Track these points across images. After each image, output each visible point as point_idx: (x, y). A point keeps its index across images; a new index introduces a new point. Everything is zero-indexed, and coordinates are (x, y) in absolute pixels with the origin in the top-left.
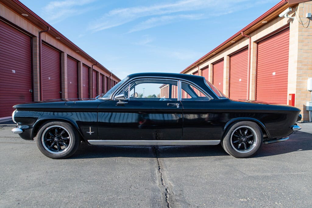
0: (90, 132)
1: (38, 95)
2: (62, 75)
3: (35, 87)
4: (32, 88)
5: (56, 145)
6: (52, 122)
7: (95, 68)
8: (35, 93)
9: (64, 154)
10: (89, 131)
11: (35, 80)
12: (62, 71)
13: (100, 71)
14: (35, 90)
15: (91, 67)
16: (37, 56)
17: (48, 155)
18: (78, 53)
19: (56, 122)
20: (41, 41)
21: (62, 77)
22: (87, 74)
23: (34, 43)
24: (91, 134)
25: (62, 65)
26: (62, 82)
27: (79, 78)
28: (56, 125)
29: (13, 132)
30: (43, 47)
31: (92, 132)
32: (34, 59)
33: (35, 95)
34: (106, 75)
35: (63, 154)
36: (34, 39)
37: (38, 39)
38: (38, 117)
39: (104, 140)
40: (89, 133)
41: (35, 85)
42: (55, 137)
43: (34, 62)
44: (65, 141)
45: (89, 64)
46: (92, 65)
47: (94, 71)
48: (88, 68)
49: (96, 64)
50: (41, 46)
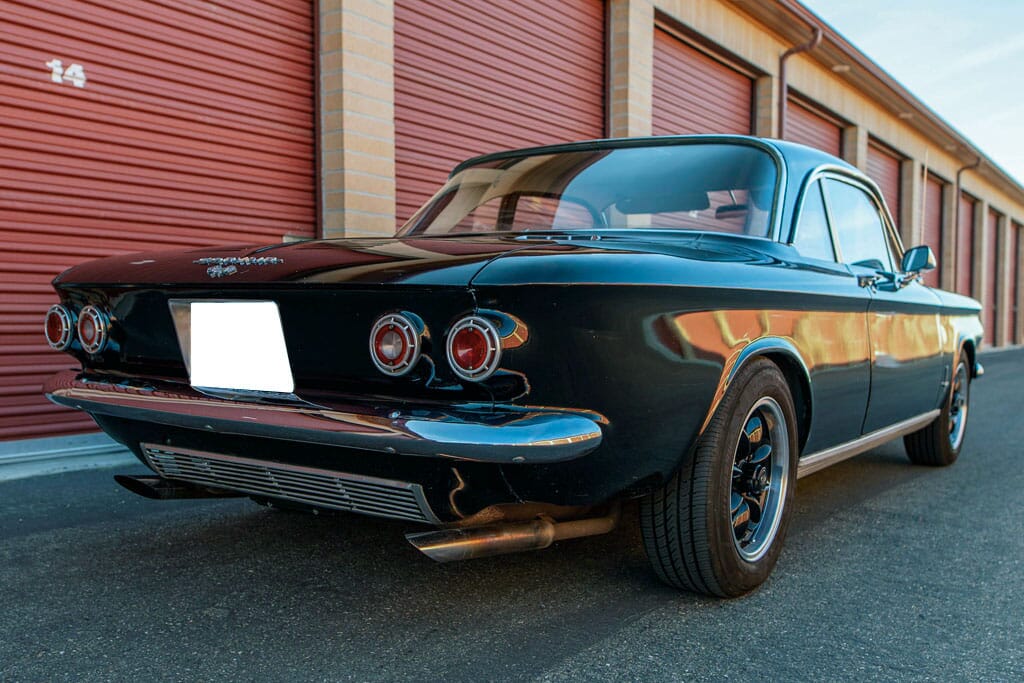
7: (970, 183)
13: (990, 197)
20: (785, 95)
22: (935, 211)
30: (792, 115)
36: (761, 84)
45: (946, 168)
46: (959, 167)
47: (963, 197)
48: (940, 184)
49: (977, 165)
50: (785, 112)
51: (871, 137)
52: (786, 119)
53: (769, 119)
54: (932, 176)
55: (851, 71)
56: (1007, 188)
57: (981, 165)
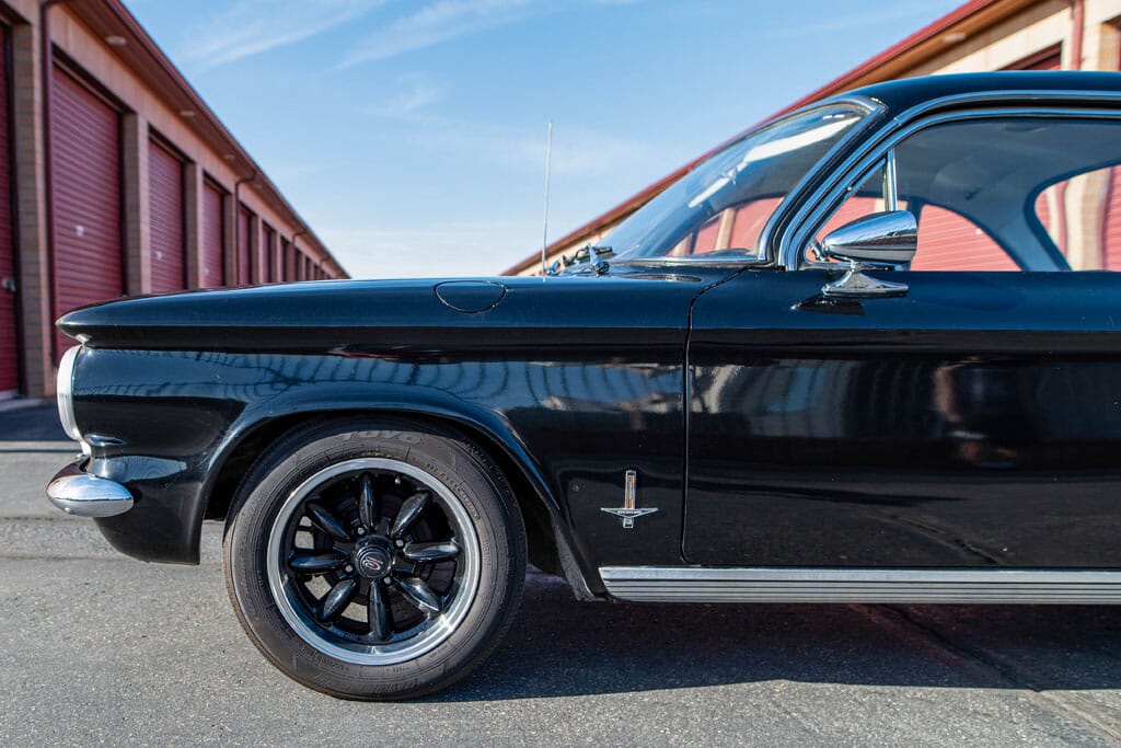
0: (629, 512)
1: (39, 305)
2: (130, 217)
3: (26, 269)
4: (16, 272)
5: (366, 601)
6: (348, 436)
7: (246, 196)
8: (27, 293)
9: (429, 667)
10: (621, 504)
11: (24, 234)
12: (129, 200)
13: (264, 213)
14: (26, 281)
15: (231, 188)
16: (33, 120)
17: (313, 670)
18: (186, 122)
19: (375, 433)
20: (50, 57)
21: (130, 227)
23: (19, 56)
24: (627, 522)
25: (128, 173)
26: (131, 252)
27: (190, 236)
28: (371, 454)
29: (62, 507)
30: (59, 84)
31: (639, 513)
32: (20, 131)
33: (27, 306)
34: (283, 230)
35: (421, 670)
36: (19, 33)
37: (36, 33)
38: (244, 398)
39: (716, 566)
40: (619, 519)
41: (25, 255)
42: (355, 538)
43: (20, 144)
44: (426, 569)
45: (227, 179)
46: (237, 179)
47: (242, 211)
48: (221, 193)
49: (253, 178)
50: (51, 79)
51: (152, 130)
52: (52, 88)
53: (31, 102)
54: (209, 182)
55: (128, 45)
56: (279, 208)
57: (257, 178)
